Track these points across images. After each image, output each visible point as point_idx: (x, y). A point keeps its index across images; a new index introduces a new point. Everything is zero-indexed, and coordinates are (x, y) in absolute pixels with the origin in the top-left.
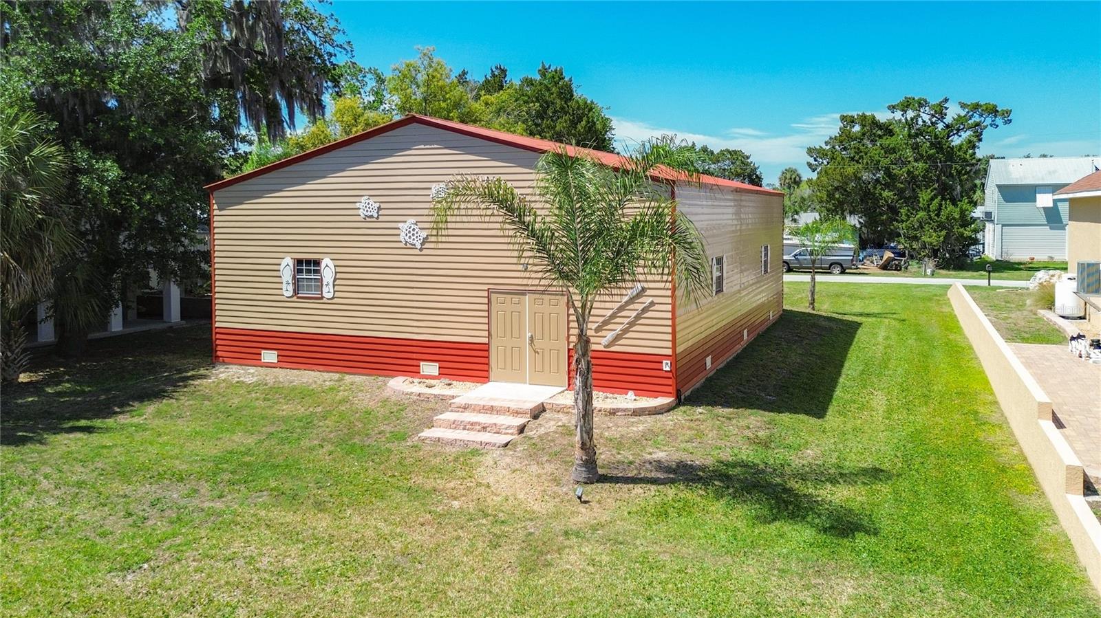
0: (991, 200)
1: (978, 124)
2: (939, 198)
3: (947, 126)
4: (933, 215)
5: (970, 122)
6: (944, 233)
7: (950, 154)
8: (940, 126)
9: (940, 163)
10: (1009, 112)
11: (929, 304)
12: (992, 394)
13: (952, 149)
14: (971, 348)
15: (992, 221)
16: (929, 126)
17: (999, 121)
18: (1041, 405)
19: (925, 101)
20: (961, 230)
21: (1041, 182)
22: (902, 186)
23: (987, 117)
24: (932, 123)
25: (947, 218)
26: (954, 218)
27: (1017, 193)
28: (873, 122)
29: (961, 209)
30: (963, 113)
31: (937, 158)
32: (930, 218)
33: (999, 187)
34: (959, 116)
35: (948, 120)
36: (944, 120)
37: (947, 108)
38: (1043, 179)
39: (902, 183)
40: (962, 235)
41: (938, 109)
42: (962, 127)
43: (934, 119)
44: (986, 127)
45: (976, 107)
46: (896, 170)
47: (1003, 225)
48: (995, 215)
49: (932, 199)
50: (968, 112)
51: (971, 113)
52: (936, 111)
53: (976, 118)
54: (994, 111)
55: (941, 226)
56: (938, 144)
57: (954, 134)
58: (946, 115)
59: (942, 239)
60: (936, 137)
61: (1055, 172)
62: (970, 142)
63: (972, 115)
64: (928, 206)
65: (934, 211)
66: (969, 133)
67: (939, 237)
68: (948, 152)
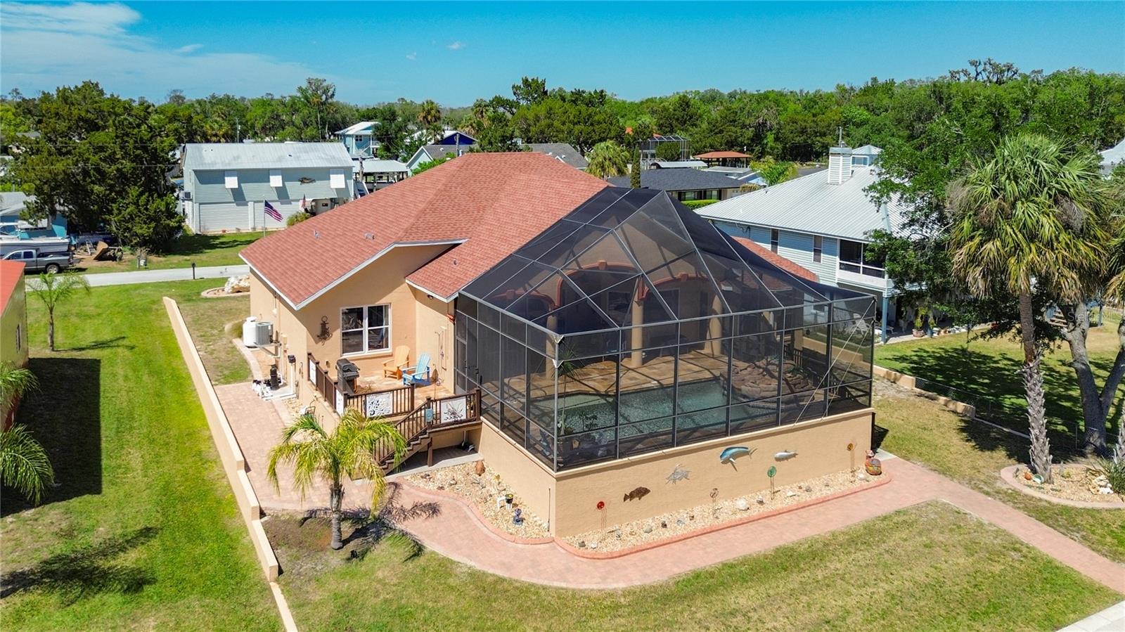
0: (189, 182)
2: (147, 194)
4: (142, 209)
6: (153, 225)
9: (146, 162)
12: (208, 429)
15: (191, 200)
20: (168, 222)
21: (228, 168)
22: (112, 182)
25: (155, 212)
26: (161, 211)
27: (209, 177)
29: (166, 203)
31: (143, 158)
32: (140, 211)
33: (195, 171)
38: (229, 164)
39: (111, 180)
40: (169, 225)
46: (104, 166)
47: (200, 204)
48: (193, 195)
49: (142, 194)
55: (151, 219)
59: (151, 230)
61: (238, 157)
64: (138, 200)
65: (143, 206)
67: (149, 228)
68: (152, 153)
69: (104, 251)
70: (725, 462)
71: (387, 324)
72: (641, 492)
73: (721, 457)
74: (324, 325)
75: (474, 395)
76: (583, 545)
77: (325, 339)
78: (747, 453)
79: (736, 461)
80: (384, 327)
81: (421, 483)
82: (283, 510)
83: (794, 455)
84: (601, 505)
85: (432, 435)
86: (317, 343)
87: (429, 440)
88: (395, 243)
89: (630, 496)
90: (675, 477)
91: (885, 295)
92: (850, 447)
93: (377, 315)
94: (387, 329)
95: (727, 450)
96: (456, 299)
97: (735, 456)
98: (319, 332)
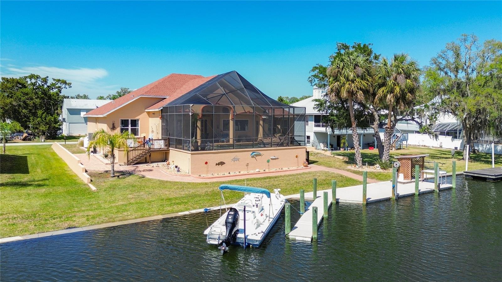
0: (65, 114)
1: (60, 87)
2: (46, 113)
3: (48, 87)
4: (43, 119)
5: (57, 86)
6: (48, 126)
7: (50, 97)
8: (45, 86)
9: (46, 100)
10: (70, 84)
11: (46, 150)
12: (68, 166)
13: (50, 95)
14: (61, 159)
15: (65, 122)
16: (41, 86)
17: (67, 86)
18: (78, 161)
19: (39, 76)
20: (54, 125)
21: (82, 108)
22: (31, 108)
23: (63, 84)
24: (42, 85)
25: (49, 121)
26: (52, 121)
27: (74, 112)
28: (17, 82)
29: (54, 117)
30: (54, 82)
31: (45, 98)
32: (43, 121)
33: (68, 109)
34: (52, 83)
35: (49, 84)
36: (47, 84)
37: (48, 80)
39: (31, 107)
40: (55, 126)
41: (44, 80)
42: (54, 87)
43: (43, 83)
44: (62, 88)
45: (59, 80)
46: (28, 102)
47: (69, 123)
48: (66, 120)
49: (43, 113)
50: (56, 82)
51: (57, 83)
52: (44, 81)
53: (59, 85)
54: (65, 82)
55: (47, 123)
56: (45, 93)
57: (51, 90)
58: (47, 82)
59: (47, 128)
60: (44, 90)
61: (87, 105)
62: (57, 93)
63: (57, 84)
64: (42, 116)
65: (44, 118)
66: (56, 90)
67: (46, 127)
68: (49, 96)
69: (26, 137)
70: (253, 157)
71: (138, 127)
72: (222, 163)
73: (251, 155)
74: (113, 124)
75: (167, 139)
76: (200, 176)
77: (114, 130)
78: (260, 155)
79: (257, 158)
80: (137, 127)
81: (146, 166)
82: (94, 170)
83: (278, 159)
84: (206, 163)
85: (151, 152)
86: (111, 131)
87: (150, 154)
88: (141, 95)
89: (218, 164)
90: (235, 159)
91: (329, 134)
92: (297, 157)
93: (134, 123)
94: (138, 128)
95: (253, 153)
96: (162, 110)
97: (257, 155)
98: (112, 126)
